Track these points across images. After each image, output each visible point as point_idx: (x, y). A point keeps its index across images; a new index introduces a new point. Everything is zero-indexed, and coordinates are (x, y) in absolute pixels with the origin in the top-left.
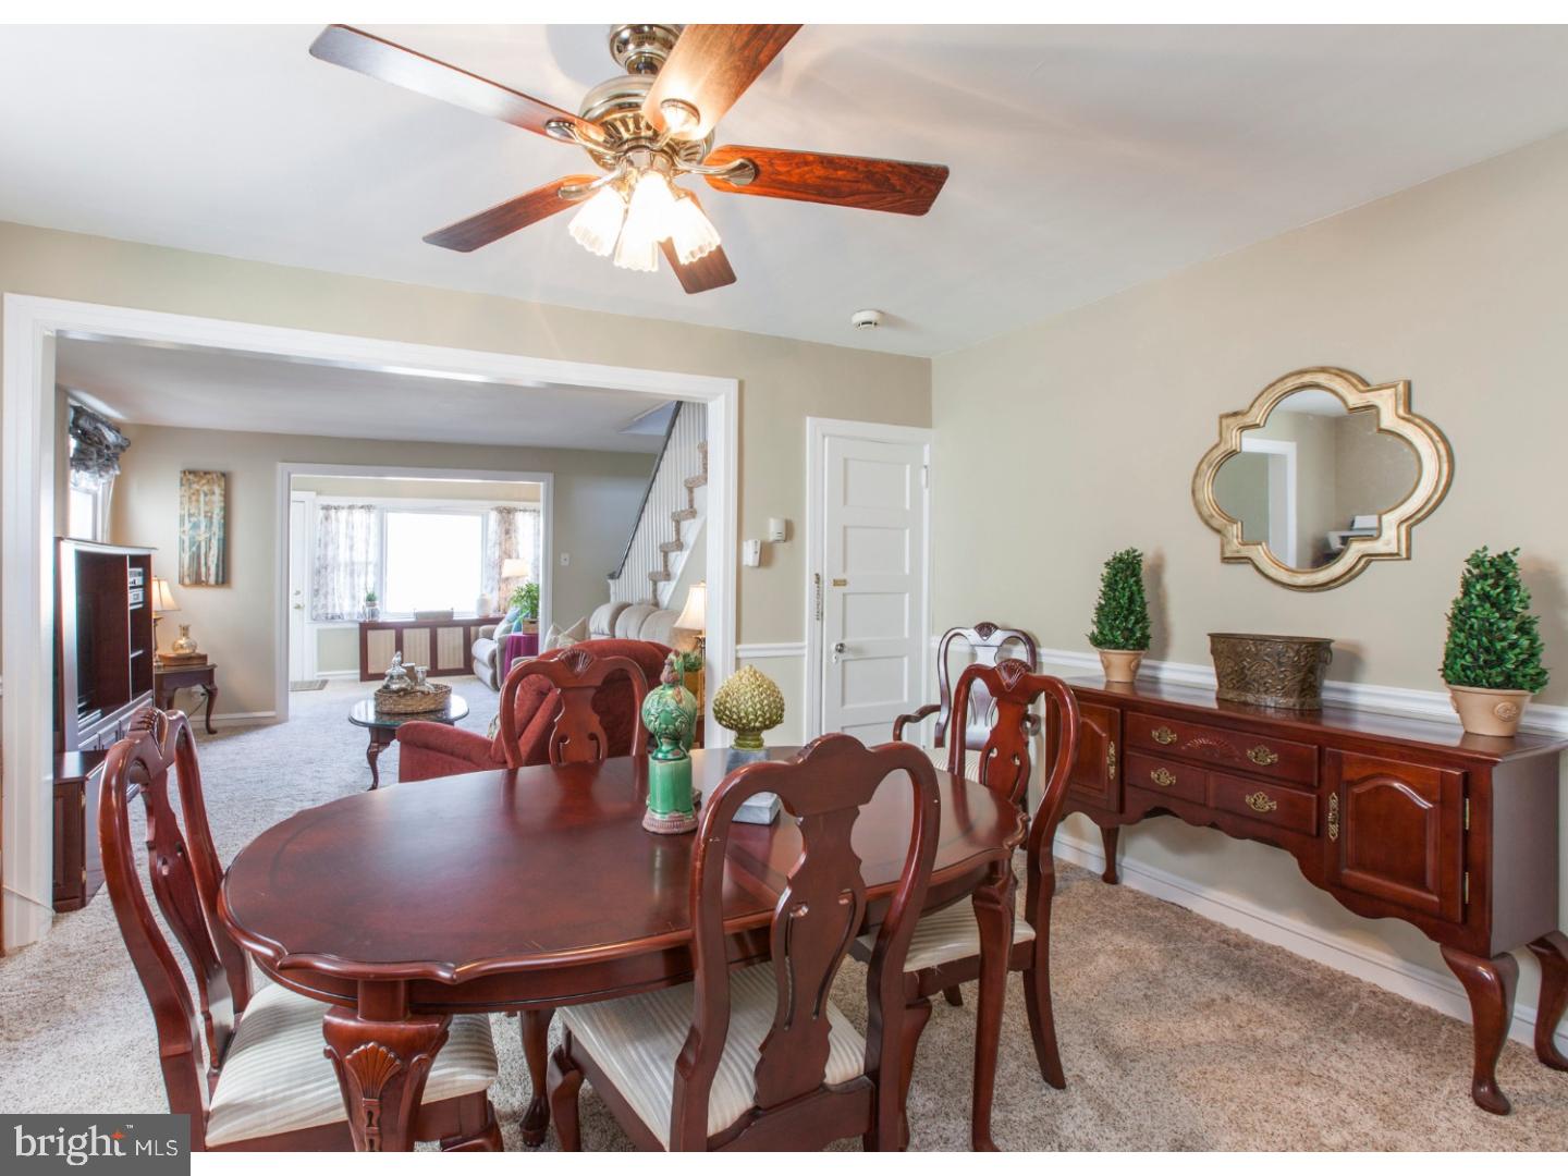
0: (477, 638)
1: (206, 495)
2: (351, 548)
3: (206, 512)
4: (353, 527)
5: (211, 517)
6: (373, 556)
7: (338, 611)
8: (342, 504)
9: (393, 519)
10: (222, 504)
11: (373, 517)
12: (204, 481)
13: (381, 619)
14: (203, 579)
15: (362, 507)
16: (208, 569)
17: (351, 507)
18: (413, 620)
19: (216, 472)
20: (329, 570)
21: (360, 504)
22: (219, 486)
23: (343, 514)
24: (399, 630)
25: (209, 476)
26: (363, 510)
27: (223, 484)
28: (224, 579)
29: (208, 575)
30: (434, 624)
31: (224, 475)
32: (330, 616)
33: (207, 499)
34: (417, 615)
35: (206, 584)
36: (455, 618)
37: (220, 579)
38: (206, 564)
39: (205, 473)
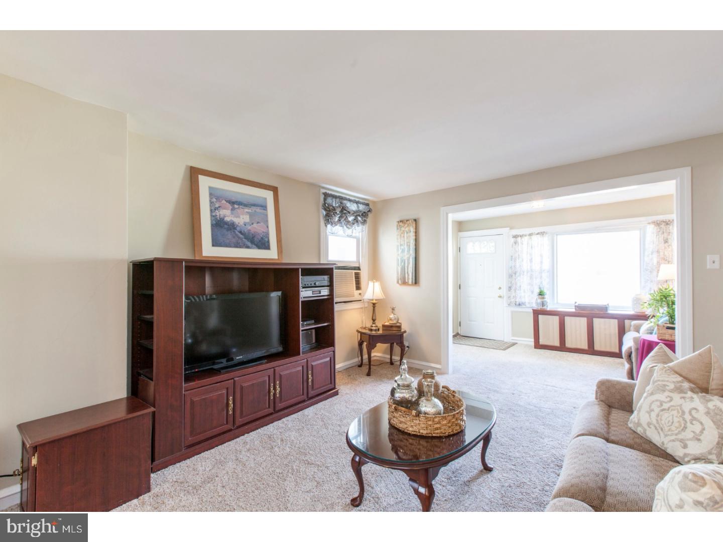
0: (629, 330)
1: (407, 233)
2: (531, 260)
3: (407, 243)
4: (532, 247)
5: (409, 246)
6: (547, 265)
7: (523, 300)
8: (524, 233)
9: (562, 240)
10: (414, 237)
11: (546, 240)
12: (406, 225)
13: (550, 307)
14: (407, 281)
15: (538, 234)
16: (408, 275)
17: (530, 235)
18: (574, 310)
19: (411, 219)
20: (517, 275)
21: (537, 232)
22: (413, 227)
23: (526, 239)
24: (562, 317)
25: (408, 222)
26: (538, 236)
27: (414, 225)
28: (416, 282)
29: (408, 279)
30: (590, 314)
31: (415, 220)
32: (517, 303)
33: (408, 234)
34: (578, 307)
35: (409, 285)
36: (610, 312)
37: (414, 281)
38: (408, 273)
39: (407, 221)
